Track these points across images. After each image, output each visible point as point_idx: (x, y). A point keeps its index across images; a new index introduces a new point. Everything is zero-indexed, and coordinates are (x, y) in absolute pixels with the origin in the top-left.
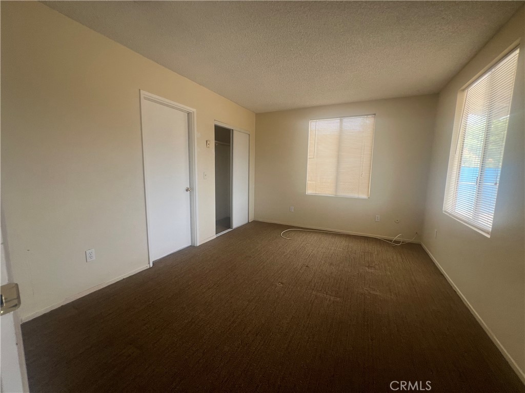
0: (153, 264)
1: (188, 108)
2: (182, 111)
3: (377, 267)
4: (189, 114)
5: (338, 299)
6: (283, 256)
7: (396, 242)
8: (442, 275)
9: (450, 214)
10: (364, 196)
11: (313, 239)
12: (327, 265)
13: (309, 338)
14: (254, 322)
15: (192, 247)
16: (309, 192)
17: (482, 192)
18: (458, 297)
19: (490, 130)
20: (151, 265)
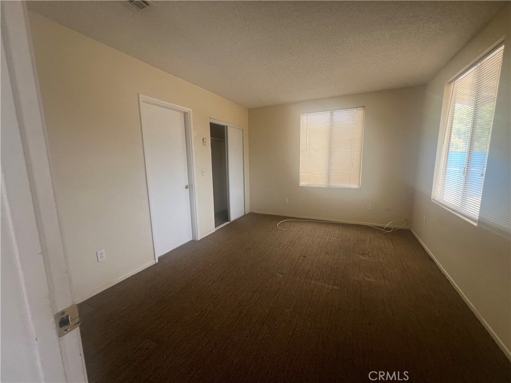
0: (158, 259)
1: (183, 108)
2: (179, 111)
3: (370, 254)
4: (185, 114)
5: (336, 287)
6: (281, 247)
7: (387, 229)
8: (431, 259)
9: (438, 202)
10: (355, 186)
11: (308, 228)
12: (324, 254)
13: (311, 325)
14: (259, 312)
15: (193, 242)
16: (302, 183)
17: (470, 176)
18: (448, 281)
19: (477, 113)
20: (157, 261)
